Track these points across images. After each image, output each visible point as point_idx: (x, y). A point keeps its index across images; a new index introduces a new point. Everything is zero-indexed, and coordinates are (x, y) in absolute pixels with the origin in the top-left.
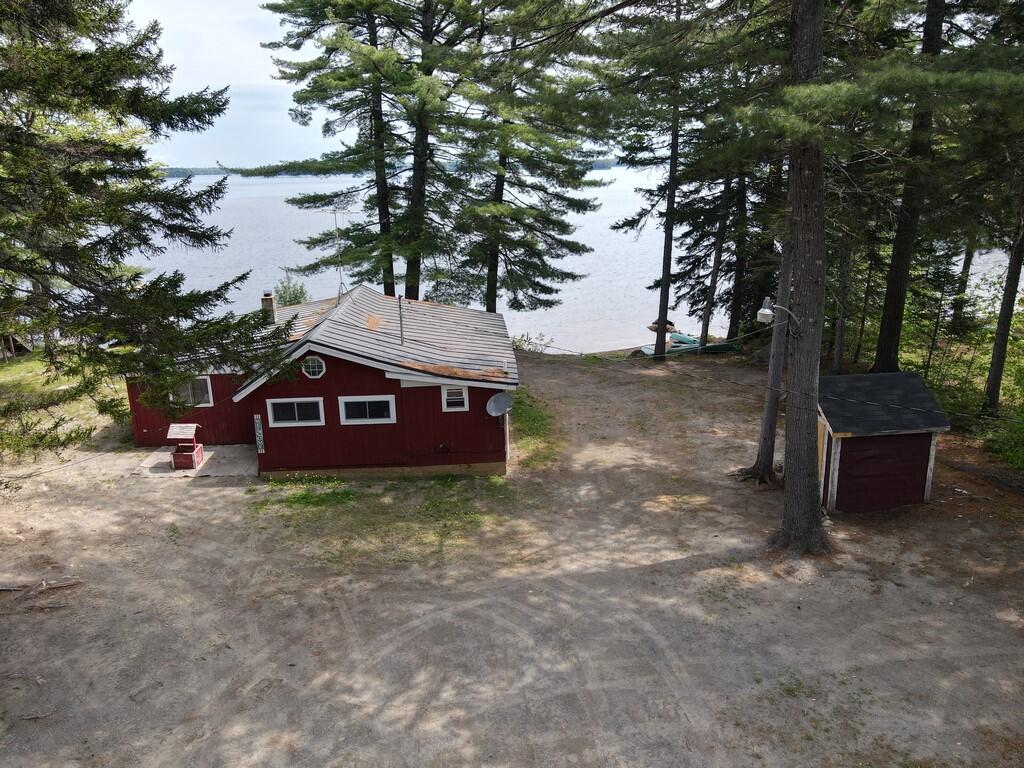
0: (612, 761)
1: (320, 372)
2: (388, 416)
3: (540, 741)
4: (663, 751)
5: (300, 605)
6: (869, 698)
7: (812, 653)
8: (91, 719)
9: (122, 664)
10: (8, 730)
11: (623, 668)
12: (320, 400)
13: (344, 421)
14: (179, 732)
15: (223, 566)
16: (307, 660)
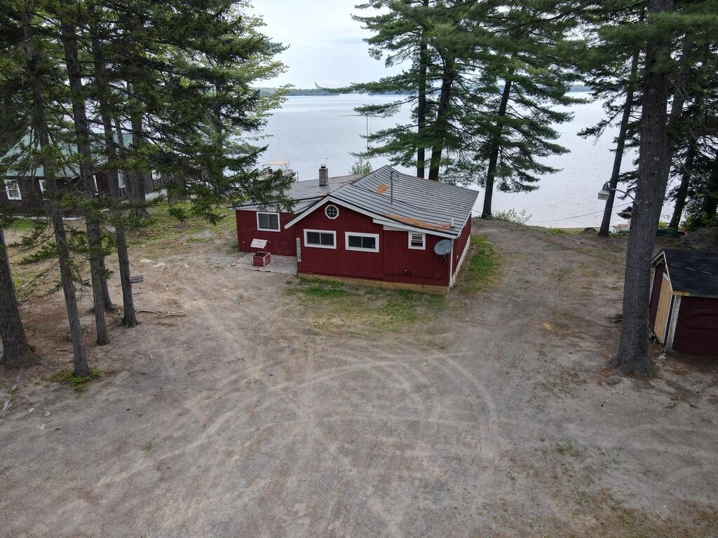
0: (420, 459)
1: (335, 215)
2: (374, 248)
3: (384, 440)
4: (455, 461)
5: (289, 347)
6: (616, 466)
7: (592, 433)
8: (168, 380)
9: (191, 357)
10: (130, 376)
11: (457, 415)
12: (334, 233)
13: (347, 248)
14: (205, 394)
15: (258, 320)
16: (280, 373)
